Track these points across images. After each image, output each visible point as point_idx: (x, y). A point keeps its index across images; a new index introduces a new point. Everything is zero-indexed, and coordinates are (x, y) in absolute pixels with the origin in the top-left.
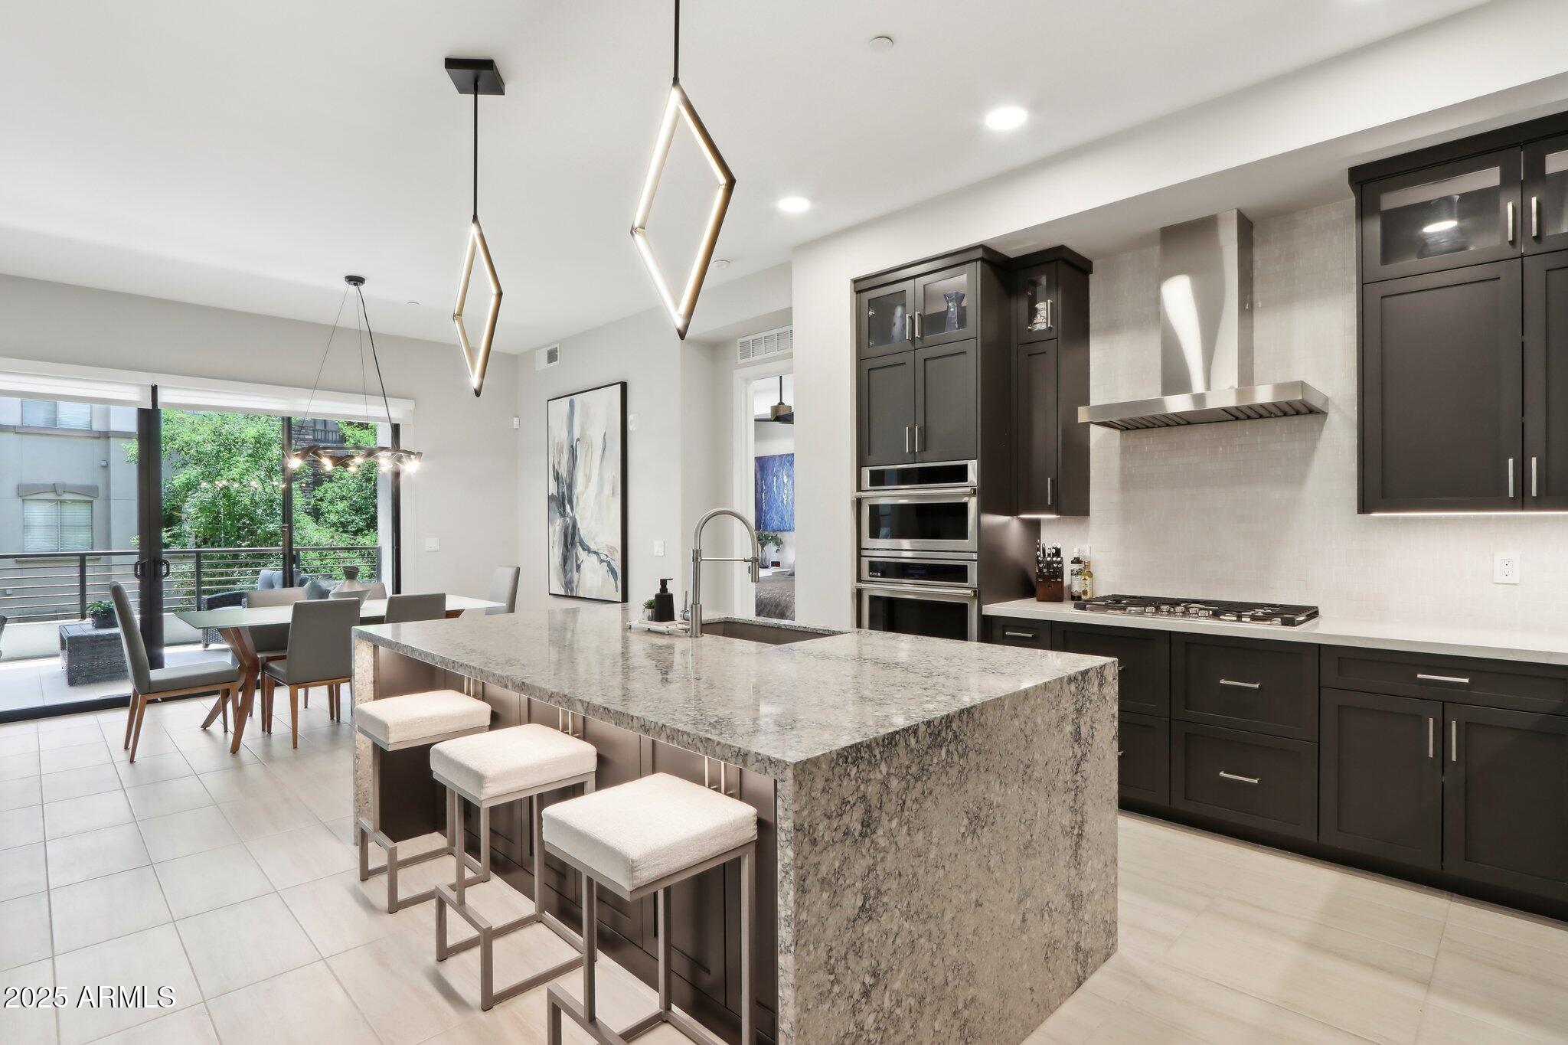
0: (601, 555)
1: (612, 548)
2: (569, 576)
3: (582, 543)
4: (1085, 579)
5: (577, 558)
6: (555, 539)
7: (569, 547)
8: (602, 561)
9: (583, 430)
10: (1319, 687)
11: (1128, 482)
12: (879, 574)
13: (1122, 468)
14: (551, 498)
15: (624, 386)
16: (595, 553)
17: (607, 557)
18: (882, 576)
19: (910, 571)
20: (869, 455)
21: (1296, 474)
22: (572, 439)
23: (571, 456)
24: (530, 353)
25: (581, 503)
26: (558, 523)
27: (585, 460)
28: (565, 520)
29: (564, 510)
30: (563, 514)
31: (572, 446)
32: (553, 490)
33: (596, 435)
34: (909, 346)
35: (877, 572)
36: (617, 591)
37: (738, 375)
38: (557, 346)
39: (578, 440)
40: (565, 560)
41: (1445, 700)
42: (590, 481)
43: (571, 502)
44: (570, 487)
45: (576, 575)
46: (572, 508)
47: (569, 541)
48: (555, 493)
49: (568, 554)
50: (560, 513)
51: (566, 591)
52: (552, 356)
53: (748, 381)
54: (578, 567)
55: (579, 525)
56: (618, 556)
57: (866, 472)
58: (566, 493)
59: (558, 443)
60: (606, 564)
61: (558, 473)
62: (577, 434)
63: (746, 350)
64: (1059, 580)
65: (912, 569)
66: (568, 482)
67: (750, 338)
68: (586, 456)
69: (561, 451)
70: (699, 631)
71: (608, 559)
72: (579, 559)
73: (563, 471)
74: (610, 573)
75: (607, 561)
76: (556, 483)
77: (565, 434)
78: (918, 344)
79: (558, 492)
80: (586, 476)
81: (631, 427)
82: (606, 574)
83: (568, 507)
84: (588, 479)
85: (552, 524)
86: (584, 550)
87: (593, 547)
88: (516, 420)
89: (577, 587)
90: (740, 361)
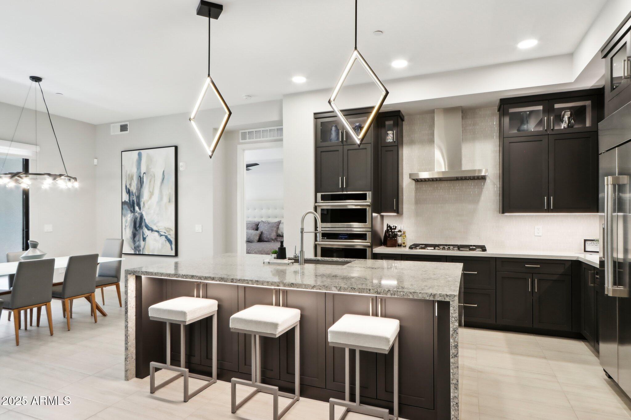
0: (160, 232)
1: (169, 229)
2: (137, 244)
3: (147, 227)
4: (404, 238)
5: (143, 234)
6: (127, 224)
7: (138, 229)
8: (161, 235)
9: (148, 168)
10: (496, 271)
11: (418, 202)
12: (326, 238)
13: (416, 196)
14: (123, 203)
15: (176, 148)
16: (156, 231)
17: (165, 233)
18: (327, 239)
19: (340, 236)
20: (321, 187)
21: (476, 200)
22: (140, 173)
23: (139, 181)
24: (107, 126)
25: (146, 206)
26: (129, 217)
27: (150, 185)
28: (134, 215)
29: (134, 209)
30: (133, 211)
31: (140, 176)
32: (126, 198)
33: (158, 172)
34: (341, 144)
35: (325, 237)
36: (172, 250)
37: (239, 147)
38: (128, 123)
39: (144, 173)
40: (134, 235)
41: (532, 272)
42: (153, 195)
43: (139, 205)
44: (139, 197)
45: (142, 243)
46: (140, 209)
47: (138, 225)
48: (127, 200)
49: (137, 232)
50: (131, 211)
51: (135, 251)
52: (124, 128)
53: (244, 150)
54: (144, 239)
55: (145, 217)
56: (173, 233)
57: (319, 195)
58: (135, 200)
59: (129, 175)
60: (164, 237)
61: (129, 190)
62: (143, 170)
63: (244, 136)
64: (395, 238)
65: (341, 235)
66: (137, 194)
67: (247, 131)
68: (150, 182)
69: (132, 178)
70: (303, 262)
71: (166, 235)
72: (144, 235)
73: (134, 189)
74: (167, 241)
75: (165, 236)
76: (128, 196)
77: (134, 170)
78: (345, 143)
79: (129, 200)
80: (150, 192)
81: (180, 169)
82: (165, 242)
83: (137, 208)
84: (151, 194)
85: (125, 216)
86: (148, 230)
87: (155, 228)
88: (96, 161)
89: (143, 249)
90: (241, 141)
